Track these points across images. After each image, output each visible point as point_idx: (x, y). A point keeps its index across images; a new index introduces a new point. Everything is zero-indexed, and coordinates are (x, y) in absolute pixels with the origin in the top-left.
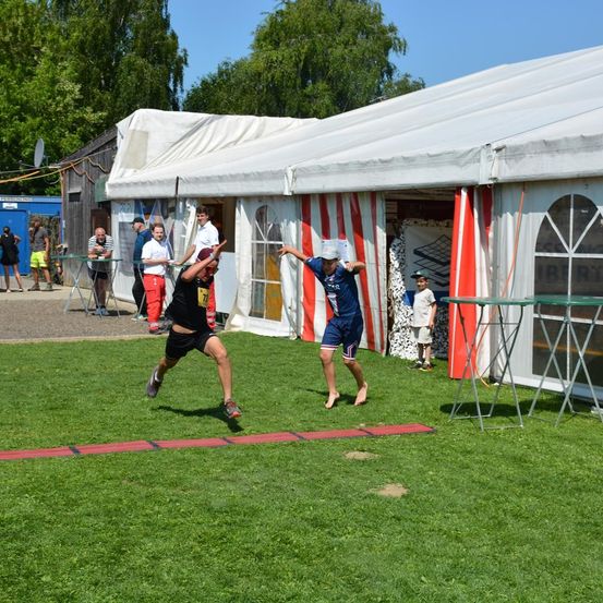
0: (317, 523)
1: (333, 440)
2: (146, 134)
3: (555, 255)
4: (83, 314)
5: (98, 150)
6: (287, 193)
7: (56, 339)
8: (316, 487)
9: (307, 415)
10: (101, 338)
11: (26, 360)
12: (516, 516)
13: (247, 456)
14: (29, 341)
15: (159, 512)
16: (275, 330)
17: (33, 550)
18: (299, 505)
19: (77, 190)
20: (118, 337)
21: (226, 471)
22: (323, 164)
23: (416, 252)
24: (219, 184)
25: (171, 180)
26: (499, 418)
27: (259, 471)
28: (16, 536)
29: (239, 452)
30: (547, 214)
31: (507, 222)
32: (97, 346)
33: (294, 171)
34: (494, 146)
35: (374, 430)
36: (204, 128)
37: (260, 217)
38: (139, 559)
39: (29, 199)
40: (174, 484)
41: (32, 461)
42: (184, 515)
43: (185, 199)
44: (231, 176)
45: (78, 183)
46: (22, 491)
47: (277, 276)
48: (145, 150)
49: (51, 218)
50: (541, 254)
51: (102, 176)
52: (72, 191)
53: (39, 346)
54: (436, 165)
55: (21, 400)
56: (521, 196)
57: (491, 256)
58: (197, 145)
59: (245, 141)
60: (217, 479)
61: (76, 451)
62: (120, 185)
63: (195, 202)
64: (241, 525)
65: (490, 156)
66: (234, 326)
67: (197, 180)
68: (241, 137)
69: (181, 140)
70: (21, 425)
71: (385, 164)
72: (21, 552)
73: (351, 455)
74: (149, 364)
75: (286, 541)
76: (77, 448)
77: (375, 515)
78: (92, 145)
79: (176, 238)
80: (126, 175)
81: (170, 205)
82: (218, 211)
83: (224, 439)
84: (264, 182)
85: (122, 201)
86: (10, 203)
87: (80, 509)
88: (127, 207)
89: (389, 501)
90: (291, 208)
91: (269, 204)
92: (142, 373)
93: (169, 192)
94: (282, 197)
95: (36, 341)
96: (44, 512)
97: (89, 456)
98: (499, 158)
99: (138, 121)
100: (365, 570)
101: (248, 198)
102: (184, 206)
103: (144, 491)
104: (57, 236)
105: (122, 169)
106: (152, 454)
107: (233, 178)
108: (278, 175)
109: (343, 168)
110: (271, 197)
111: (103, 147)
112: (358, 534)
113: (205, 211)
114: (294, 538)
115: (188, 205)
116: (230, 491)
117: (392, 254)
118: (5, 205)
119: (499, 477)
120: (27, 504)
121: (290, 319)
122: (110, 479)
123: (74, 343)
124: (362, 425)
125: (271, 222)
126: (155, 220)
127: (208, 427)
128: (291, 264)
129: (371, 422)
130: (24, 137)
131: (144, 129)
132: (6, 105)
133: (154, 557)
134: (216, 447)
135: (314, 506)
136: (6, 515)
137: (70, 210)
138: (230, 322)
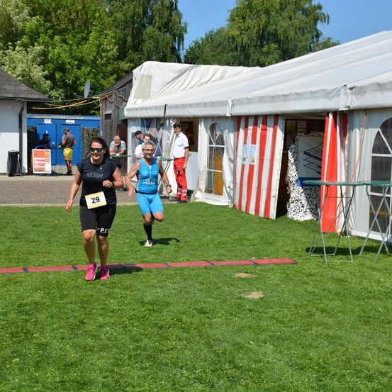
0: (201, 311)
1: (231, 266)
2: (150, 77)
3: (384, 155)
5: (122, 87)
6: (228, 115)
8: (209, 292)
9: (221, 251)
11: (63, 216)
12: (322, 311)
13: (176, 274)
16: (219, 201)
17: (34, 320)
18: (195, 301)
19: (109, 112)
20: (123, 204)
21: (160, 282)
22: (249, 97)
23: (305, 153)
24: (189, 109)
25: (162, 106)
26: (340, 257)
27: (179, 282)
29: (171, 272)
30: (379, 129)
31: (356, 134)
33: (232, 101)
34: (349, 86)
35: (259, 262)
36: (186, 73)
37: (212, 128)
38: (90, 327)
39: (83, 118)
40: (127, 288)
41: (48, 273)
42: (126, 305)
43: (170, 118)
44: (197, 104)
45: (110, 108)
46: (36, 290)
47: (221, 167)
48: (150, 87)
49: (94, 129)
50: (376, 155)
51: (124, 103)
52: (106, 113)
54: (315, 98)
55: (53, 239)
56: (364, 118)
57: (346, 156)
58: (183, 83)
59: (213, 82)
61: (76, 268)
62: (133, 109)
63: (175, 120)
64: (157, 311)
65: (346, 93)
66: (196, 199)
67: (177, 107)
68: (209, 80)
69: (172, 80)
70: (48, 253)
71: (285, 97)
72: (26, 321)
73: (237, 275)
75: (180, 320)
76: (77, 266)
78: (119, 84)
79: (164, 143)
80: (137, 103)
81: (161, 122)
82: (188, 126)
83: (166, 264)
84: (215, 108)
85: (134, 119)
86: (70, 120)
87: (68, 300)
88: (136, 123)
89: (250, 301)
90: (231, 124)
91: (218, 122)
92: (130, 225)
93: (160, 114)
94: (225, 117)
96: (48, 301)
97: (82, 271)
98: (352, 94)
99: (145, 69)
100: (219, 336)
101: (206, 118)
102: (169, 122)
103: (107, 291)
105: (135, 100)
107: (198, 105)
108: (224, 103)
109: (261, 99)
110: (220, 118)
111: (125, 85)
113: (179, 126)
114: (184, 318)
115: (171, 122)
116: (158, 293)
117: (290, 155)
118: (67, 121)
119: (324, 290)
120: (37, 296)
121: (229, 194)
124: (253, 258)
125: (219, 133)
126: (153, 131)
127: (158, 257)
128: (230, 159)
129: (259, 256)
130: (80, 79)
131: (149, 74)
132: (70, 60)
133: (100, 326)
134: (158, 268)
135: (205, 302)
136: (25, 301)
137: (105, 125)
138: (194, 195)
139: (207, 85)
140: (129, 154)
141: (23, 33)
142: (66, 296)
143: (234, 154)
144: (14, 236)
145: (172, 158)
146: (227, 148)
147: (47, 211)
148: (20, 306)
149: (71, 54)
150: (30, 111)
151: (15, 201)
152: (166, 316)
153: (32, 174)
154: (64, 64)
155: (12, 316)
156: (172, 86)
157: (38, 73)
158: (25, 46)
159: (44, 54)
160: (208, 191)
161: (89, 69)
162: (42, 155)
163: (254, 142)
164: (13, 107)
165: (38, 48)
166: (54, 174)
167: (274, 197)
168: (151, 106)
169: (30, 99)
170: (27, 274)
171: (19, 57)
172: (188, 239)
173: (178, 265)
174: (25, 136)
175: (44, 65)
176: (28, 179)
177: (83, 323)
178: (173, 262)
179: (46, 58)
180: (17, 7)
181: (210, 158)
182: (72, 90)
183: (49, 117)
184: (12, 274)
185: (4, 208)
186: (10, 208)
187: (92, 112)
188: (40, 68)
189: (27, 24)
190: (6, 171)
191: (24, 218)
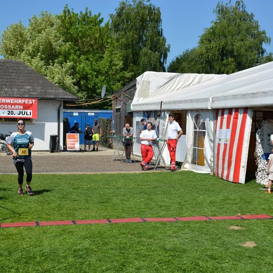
0: (212, 257)
1: (224, 221)
2: (149, 82)
4: (120, 162)
5: (128, 90)
6: (209, 108)
7: (107, 173)
8: (214, 241)
9: (214, 209)
10: (126, 172)
11: (93, 181)
13: (184, 226)
14: (95, 173)
15: (142, 249)
16: (203, 170)
17: (87, 263)
18: (205, 249)
19: (119, 107)
20: (134, 172)
21: (174, 232)
22: (226, 95)
24: (179, 104)
25: (158, 103)
27: (189, 233)
28: (81, 257)
29: (180, 224)
32: (124, 176)
33: (212, 98)
35: (244, 217)
36: (174, 80)
37: (197, 118)
38: (131, 269)
39: (99, 111)
40: (150, 237)
41: (91, 225)
42: (153, 251)
43: (164, 111)
45: (120, 104)
46: (85, 238)
47: (203, 146)
48: (149, 89)
49: (108, 119)
51: (130, 101)
52: (117, 108)
53: (99, 175)
55: (89, 199)
58: (172, 87)
59: (193, 85)
60: (169, 236)
61: (110, 221)
62: (137, 105)
63: (169, 112)
64: (178, 256)
66: (185, 168)
67: (170, 103)
68: (191, 83)
69: (164, 85)
70: (88, 209)
71: (254, 95)
72: (82, 263)
73: (232, 227)
74: (146, 184)
75: (197, 265)
76: (110, 220)
77: (240, 255)
78: (126, 88)
79: (160, 128)
80: (140, 100)
82: (179, 116)
83: (175, 218)
84: (199, 103)
85: (138, 112)
86: (91, 113)
87: (109, 246)
88: (139, 114)
89: (247, 249)
90: (211, 114)
91: (201, 113)
92: (142, 188)
93: (158, 108)
94: (207, 110)
95: (98, 173)
96: (94, 247)
97: (115, 223)
99: (145, 77)
101: (192, 111)
102: (164, 114)
103: (137, 240)
104: (110, 127)
105: (138, 98)
106: (142, 224)
107: (186, 101)
108: (206, 100)
109: (235, 97)
110: (202, 110)
111: (130, 88)
112: (231, 263)
113: (172, 116)
114: (201, 264)
115: (166, 114)
116: (175, 242)
117: (257, 136)
118: (89, 114)
120: (86, 243)
121: (210, 166)
122: (123, 234)
123: (114, 174)
124: (239, 214)
125: (202, 121)
126: (152, 120)
127: (168, 213)
128: (210, 140)
129: (243, 213)
130: (97, 85)
131: (148, 80)
132: (91, 71)
134: (171, 222)
135: (212, 250)
136: (78, 248)
137: (116, 116)
138: (183, 166)
139: (189, 88)
140: (134, 137)
141: (60, 53)
142: (107, 243)
143: (214, 136)
144: (61, 196)
145: (167, 139)
146: (208, 132)
147: (81, 178)
148: (75, 251)
149: (92, 67)
150: (65, 107)
151: (57, 170)
153: (66, 151)
154: (87, 74)
156: (164, 88)
157: (69, 81)
158: (61, 63)
159: (73, 68)
160: (193, 162)
161: (104, 77)
162: (74, 138)
163: (228, 127)
164: (54, 104)
165: (69, 64)
166: (81, 151)
167: (243, 167)
168: (150, 103)
169: (66, 99)
170: (76, 226)
171: (56, 70)
172: (186, 199)
173: (185, 219)
174: (62, 124)
175: (73, 75)
176: (64, 154)
178: (180, 216)
179: (75, 71)
180: (56, 37)
181: (195, 139)
182: (92, 92)
183: (77, 111)
184: (65, 225)
185: (51, 175)
186: (55, 175)
188: (70, 78)
189: (63, 48)
190: (49, 149)
191: (66, 183)
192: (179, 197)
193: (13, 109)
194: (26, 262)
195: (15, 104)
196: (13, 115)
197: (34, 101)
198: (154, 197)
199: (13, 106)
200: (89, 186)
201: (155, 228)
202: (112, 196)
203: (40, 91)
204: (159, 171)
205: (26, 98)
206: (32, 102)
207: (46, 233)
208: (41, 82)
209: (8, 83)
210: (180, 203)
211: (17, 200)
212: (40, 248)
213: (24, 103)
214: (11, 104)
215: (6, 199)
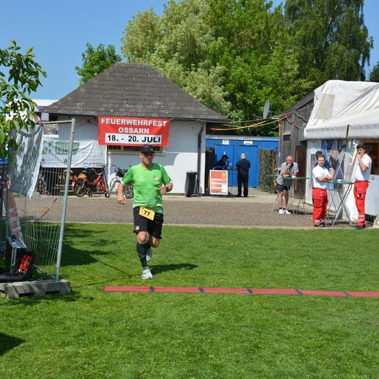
2: (333, 97)
5: (302, 107)
7: (261, 227)
10: (290, 228)
11: (239, 238)
13: (356, 303)
14: (244, 227)
19: (288, 133)
20: (300, 228)
21: (339, 311)
24: (374, 130)
25: (342, 128)
29: (351, 301)
32: (285, 233)
36: (372, 93)
38: (266, 353)
39: (260, 139)
40: (303, 315)
41: (223, 294)
42: (303, 332)
43: (352, 139)
45: (290, 129)
46: (212, 310)
48: (332, 107)
49: (272, 151)
51: (303, 124)
52: (285, 134)
53: (250, 230)
55: (228, 261)
60: (331, 315)
61: (250, 291)
62: (313, 130)
63: (358, 142)
64: (335, 341)
67: (360, 127)
69: (356, 100)
70: (224, 275)
74: (315, 245)
75: (361, 353)
78: (300, 104)
79: (345, 165)
80: (318, 123)
81: (343, 144)
83: (345, 292)
85: (314, 140)
86: (248, 141)
87: (243, 323)
88: (316, 144)
92: (308, 251)
93: (342, 135)
95: (249, 227)
96: (222, 322)
97: (258, 295)
99: (328, 88)
102: (352, 144)
103: (283, 317)
104: (275, 162)
105: (315, 120)
106: (296, 297)
111: (305, 105)
115: (354, 143)
116: (336, 322)
118: (245, 143)
120: (213, 317)
122: (266, 308)
123: (272, 230)
126: (334, 153)
127: (337, 284)
130: (260, 100)
131: (331, 93)
132: (251, 80)
133: (275, 353)
134: (337, 297)
136: (201, 321)
137: (284, 146)
138: (377, 221)
140: (307, 177)
141: (206, 52)
142: (241, 319)
144: (190, 256)
145: (354, 181)
147: (222, 233)
148: (195, 326)
149: (253, 74)
150: (209, 132)
151: (192, 222)
152: (346, 347)
153: (209, 195)
154: (246, 84)
155: (188, 335)
156: (357, 105)
157: (218, 93)
158: (207, 68)
159: (225, 74)
161: (270, 89)
162: (219, 177)
164: (193, 128)
165: (220, 68)
166: (230, 195)
168: (332, 127)
169: (210, 120)
170: (203, 294)
171: (200, 77)
172: (370, 267)
173: (359, 295)
174: (203, 156)
175: (225, 85)
176: (205, 200)
177: (259, 348)
178: (353, 291)
179: (227, 78)
180: (201, 29)
182: (252, 111)
183: (227, 138)
184: (189, 293)
185: (182, 228)
186: (187, 228)
187: (271, 132)
188: (220, 89)
189: (211, 45)
190: (184, 192)
191: (200, 239)
192: (359, 265)
193: (136, 133)
194: (130, 335)
195: (138, 127)
196: (136, 143)
197: (165, 122)
198: (322, 263)
199: (136, 129)
200: (232, 244)
201: (313, 304)
202: (263, 259)
203: (174, 108)
204: (339, 228)
205: (154, 118)
206: (162, 123)
207: (161, 301)
208: (176, 95)
209: (130, 97)
210: (357, 273)
211: (130, 258)
212: (151, 319)
213: (152, 125)
214: (134, 127)
215: (117, 256)
